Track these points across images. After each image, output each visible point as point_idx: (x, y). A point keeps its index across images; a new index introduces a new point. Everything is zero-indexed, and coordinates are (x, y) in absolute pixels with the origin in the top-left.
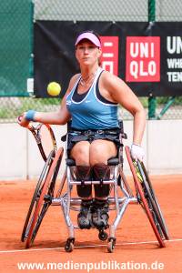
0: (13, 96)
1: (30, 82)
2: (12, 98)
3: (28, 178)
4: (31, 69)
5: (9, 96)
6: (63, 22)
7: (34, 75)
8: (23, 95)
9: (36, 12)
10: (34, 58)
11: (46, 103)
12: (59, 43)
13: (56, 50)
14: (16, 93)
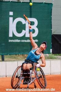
0: (47, 53)
1: (51, 50)
2: (47, 54)
3: (51, 74)
4: (51, 47)
5: (46, 54)
6: (59, 35)
7: (52, 48)
8: (49, 53)
9: (52, 32)
10: (52, 44)
11: (55, 55)
12: (58, 40)
13: (58, 42)
14: (48, 52)
